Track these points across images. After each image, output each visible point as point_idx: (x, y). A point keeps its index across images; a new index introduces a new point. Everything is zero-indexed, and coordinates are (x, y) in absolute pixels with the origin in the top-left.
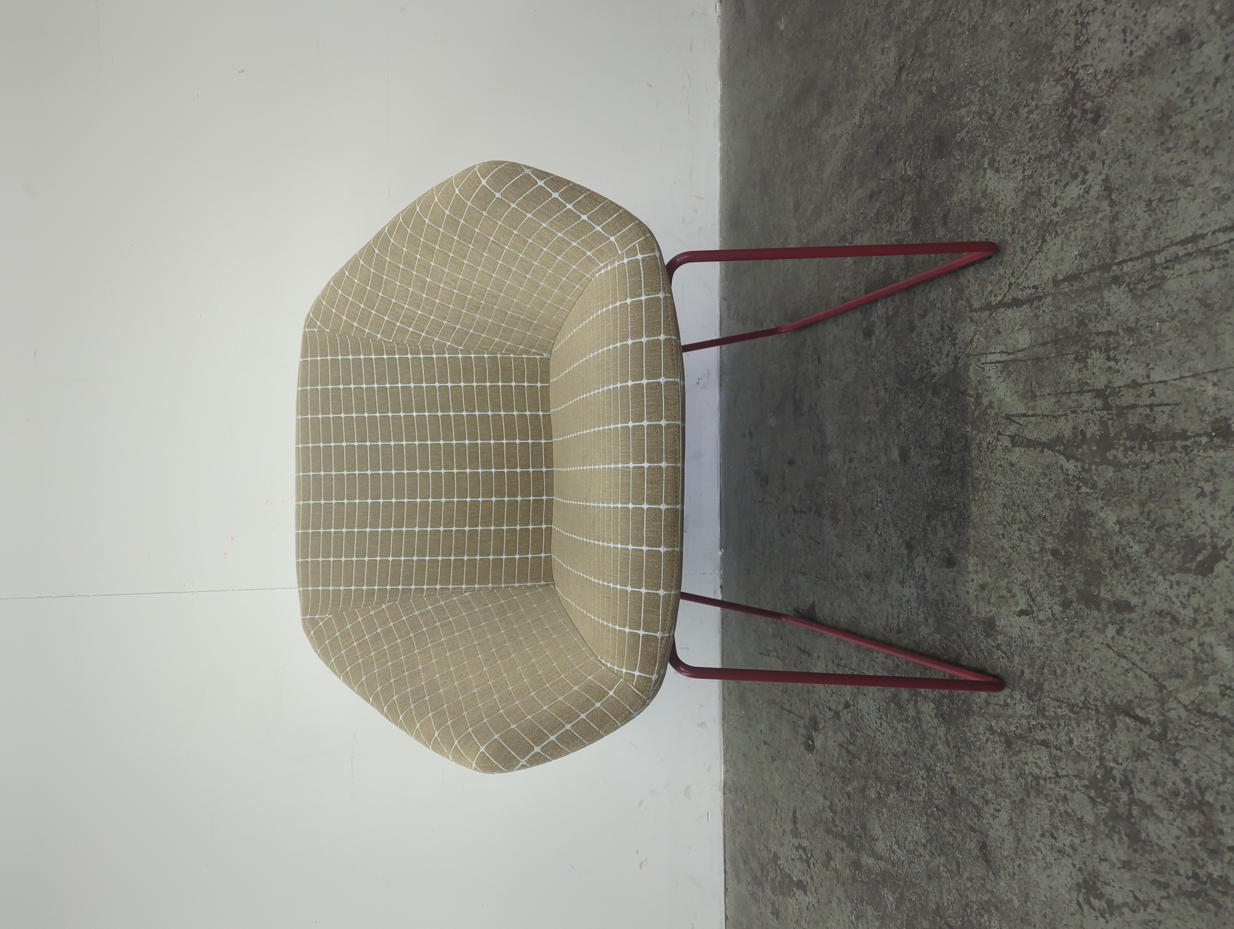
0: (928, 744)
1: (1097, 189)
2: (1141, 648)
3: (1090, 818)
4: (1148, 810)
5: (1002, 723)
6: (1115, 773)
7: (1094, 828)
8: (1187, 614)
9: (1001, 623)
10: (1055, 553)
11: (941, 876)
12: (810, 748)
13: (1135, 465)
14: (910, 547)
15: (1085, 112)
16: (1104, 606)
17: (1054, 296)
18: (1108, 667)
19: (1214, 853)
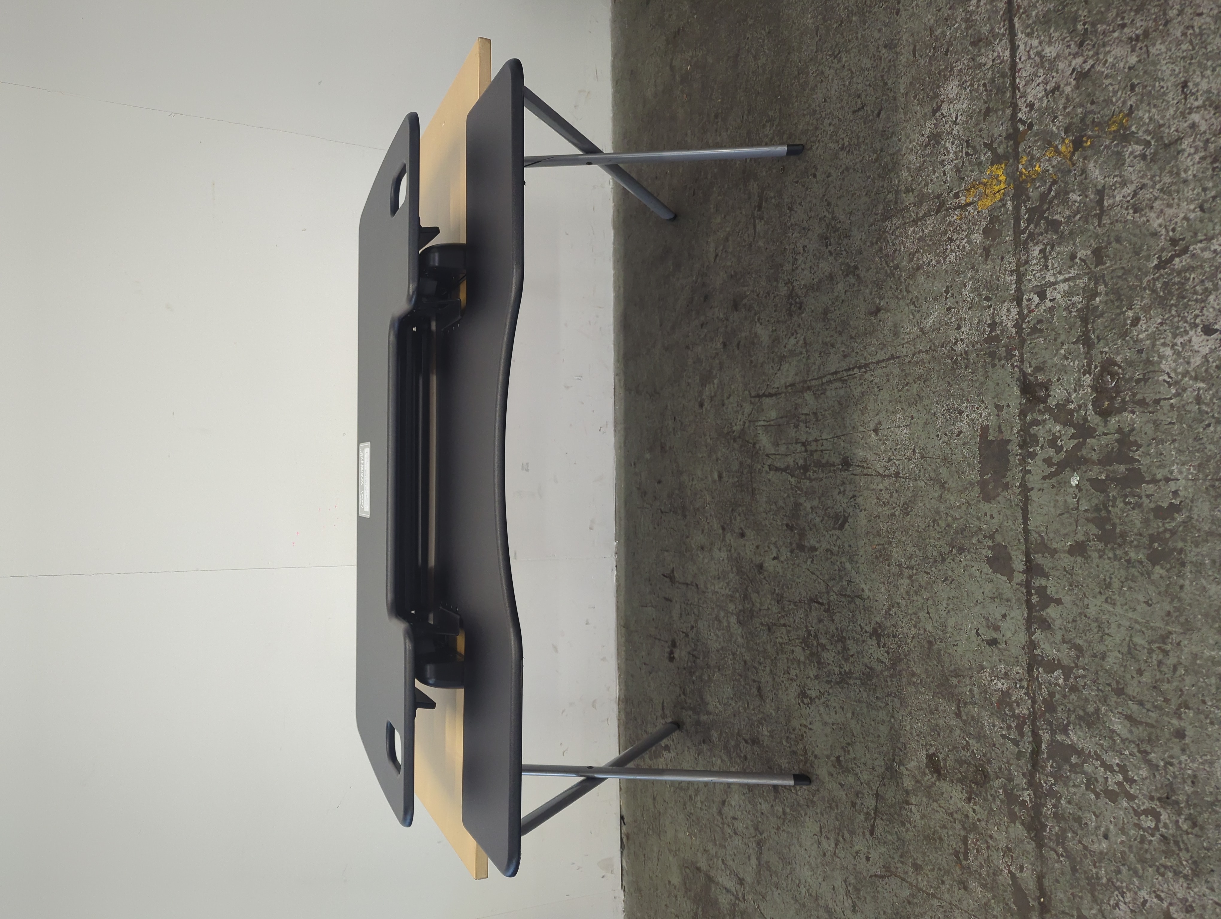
0: (733, 640)
1: (801, 342)
2: (820, 568)
3: (802, 659)
4: (823, 647)
5: (767, 619)
6: (812, 633)
7: (804, 663)
8: (836, 549)
9: (765, 565)
10: (787, 525)
11: (740, 712)
12: (671, 659)
13: (816, 479)
14: (723, 529)
15: (796, 303)
16: (806, 550)
17: (786, 393)
18: (808, 580)
19: (846, 660)
